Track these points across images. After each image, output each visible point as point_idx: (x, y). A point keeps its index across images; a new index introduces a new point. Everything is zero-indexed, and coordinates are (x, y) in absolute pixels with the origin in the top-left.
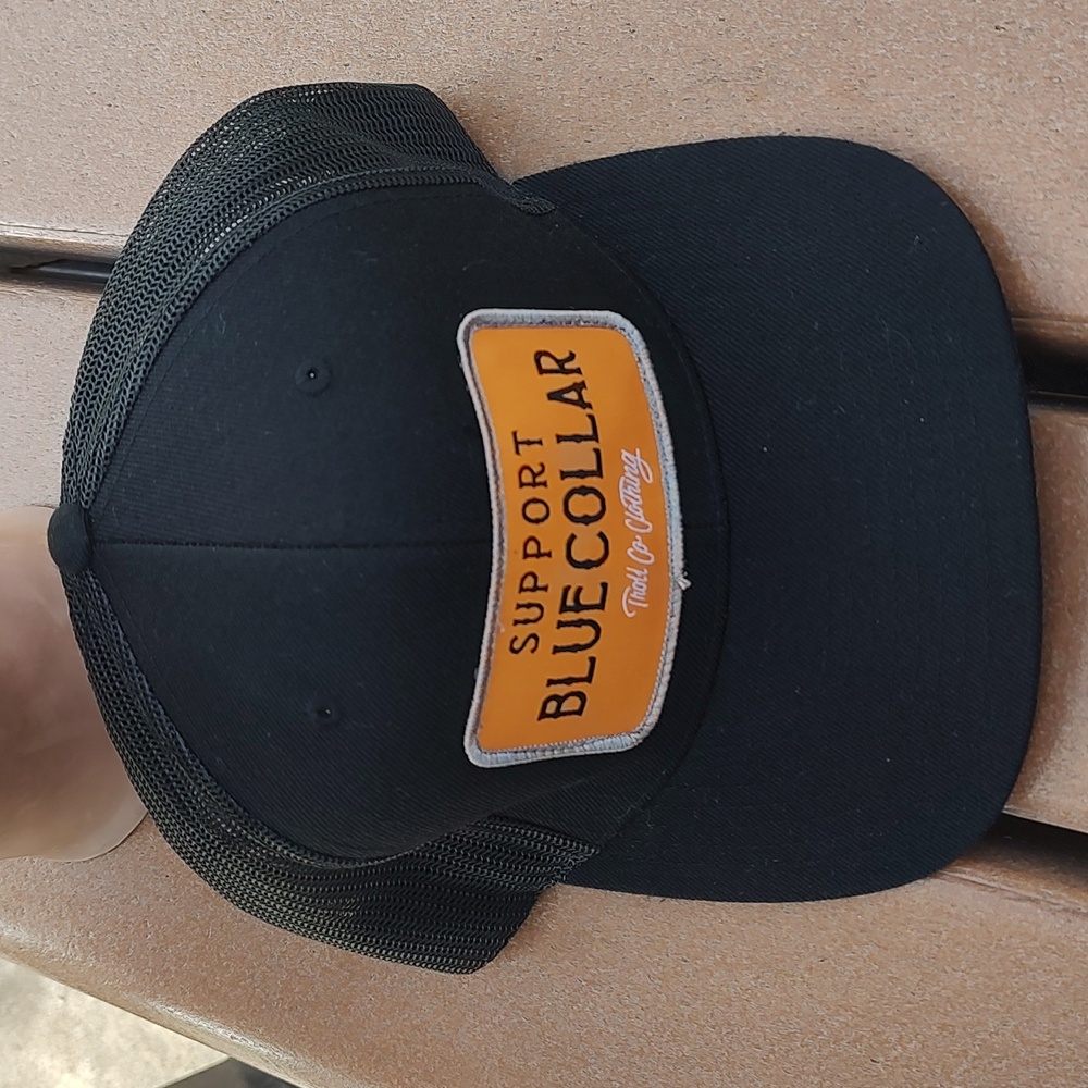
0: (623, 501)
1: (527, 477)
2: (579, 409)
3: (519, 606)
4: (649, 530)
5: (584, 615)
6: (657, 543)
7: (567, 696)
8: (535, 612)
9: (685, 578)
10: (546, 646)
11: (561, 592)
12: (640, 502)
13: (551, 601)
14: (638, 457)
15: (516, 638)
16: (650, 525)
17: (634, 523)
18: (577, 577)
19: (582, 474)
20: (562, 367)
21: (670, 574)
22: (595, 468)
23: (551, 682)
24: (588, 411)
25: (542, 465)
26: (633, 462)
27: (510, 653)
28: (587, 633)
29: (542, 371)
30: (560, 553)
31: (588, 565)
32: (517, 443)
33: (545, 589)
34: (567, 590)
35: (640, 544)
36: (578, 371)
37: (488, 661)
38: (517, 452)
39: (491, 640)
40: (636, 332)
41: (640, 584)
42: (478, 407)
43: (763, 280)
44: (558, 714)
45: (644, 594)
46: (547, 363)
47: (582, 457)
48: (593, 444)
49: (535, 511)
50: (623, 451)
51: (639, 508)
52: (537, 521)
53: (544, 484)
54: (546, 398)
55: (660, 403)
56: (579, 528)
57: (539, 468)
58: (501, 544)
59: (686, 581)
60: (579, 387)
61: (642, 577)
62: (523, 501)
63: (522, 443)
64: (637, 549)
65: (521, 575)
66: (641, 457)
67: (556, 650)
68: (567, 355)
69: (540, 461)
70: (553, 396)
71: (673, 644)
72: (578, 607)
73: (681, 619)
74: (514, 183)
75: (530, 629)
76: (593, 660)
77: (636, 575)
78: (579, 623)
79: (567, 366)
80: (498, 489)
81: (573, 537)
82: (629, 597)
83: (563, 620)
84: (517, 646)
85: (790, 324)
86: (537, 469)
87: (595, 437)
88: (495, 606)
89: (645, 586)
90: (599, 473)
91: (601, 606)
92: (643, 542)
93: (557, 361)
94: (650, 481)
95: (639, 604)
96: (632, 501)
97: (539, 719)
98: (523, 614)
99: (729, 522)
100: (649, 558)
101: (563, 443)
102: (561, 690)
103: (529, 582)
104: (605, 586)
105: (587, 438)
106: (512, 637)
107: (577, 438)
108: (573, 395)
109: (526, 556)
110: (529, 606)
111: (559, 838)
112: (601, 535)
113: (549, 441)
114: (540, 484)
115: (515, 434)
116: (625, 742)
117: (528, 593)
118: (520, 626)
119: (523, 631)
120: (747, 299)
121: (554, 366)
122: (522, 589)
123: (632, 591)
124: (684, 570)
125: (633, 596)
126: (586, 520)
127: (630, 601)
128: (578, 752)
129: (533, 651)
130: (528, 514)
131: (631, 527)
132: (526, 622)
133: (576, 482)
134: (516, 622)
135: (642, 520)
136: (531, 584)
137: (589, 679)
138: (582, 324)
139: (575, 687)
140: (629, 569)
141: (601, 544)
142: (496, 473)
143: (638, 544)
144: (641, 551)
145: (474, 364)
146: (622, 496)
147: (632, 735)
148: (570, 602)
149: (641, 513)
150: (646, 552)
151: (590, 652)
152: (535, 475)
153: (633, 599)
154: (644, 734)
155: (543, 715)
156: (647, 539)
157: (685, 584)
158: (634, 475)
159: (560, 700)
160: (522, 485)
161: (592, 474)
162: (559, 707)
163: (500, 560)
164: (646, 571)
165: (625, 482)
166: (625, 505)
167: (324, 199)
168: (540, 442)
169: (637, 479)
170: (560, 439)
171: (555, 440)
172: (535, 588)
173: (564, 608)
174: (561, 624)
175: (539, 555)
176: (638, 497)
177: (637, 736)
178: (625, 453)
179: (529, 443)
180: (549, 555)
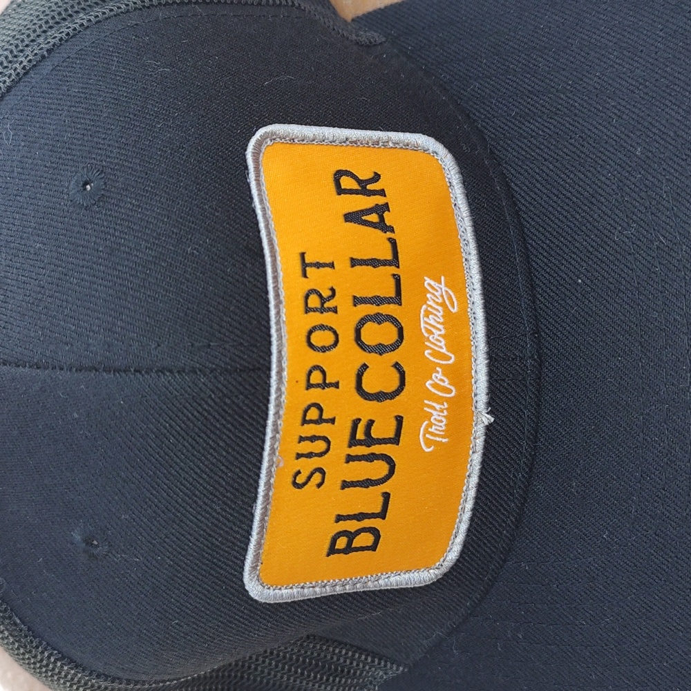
0: (423, 331)
1: (314, 301)
2: (378, 232)
3: (302, 439)
4: (451, 362)
5: (377, 449)
6: (459, 375)
7: (358, 532)
8: (320, 446)
9: (488, 413)
10: (333, 481)
11: (349, 425)
12: (443, 332)
13: (339, 434)
14: (443, 286)
15: (299, 472)
16: (453, 356)
17: (436, 354)
18: (367, 410)
19: (377, 300)
20: (364, 188)
21: (473, 409)
22: (393, 294)
23: (339, 518)
24: (389, 234)
25: (333, 290)
26: (437, 290)
27: (291, 487)
28: (380, 469)
29: (340, 191)
30: (348, 384)
31: (380, 397)
32: (305, 265)
33: (332, 421)
34: (356, 423)
35: (440, 376)
36: (382, 193)
37: (266, 496)
38: (305, 275)
39: (269, 475)
40: (449, 156)
41: (439, 418)
42: (262, 225)
43: (585, 104)
44: (349, 549)
45: (444, 428)
46: (346, 183)
47: (379, 282)
48: (393, 270)
49: (320, 338)
50: (426, 278)
51: (440, 338)
52: (324, 349)
53: (335, 310)
54: (342, 219)
55: (470, 230)
56: (371, 359)
57: (330, 293)
58: (279, 373)
59: (489, 416)
60: (382, 209)
61: (442, 411)
62: (309, 327)
63: (311, 265)
64: (436, 380)
65: (305, 406)
66: (446, 286)
67: (345, 485)
68: (371, 175)
69: (330, 285)
70: (350, 217)
71: (474, 480)
72: (369, 441)
73: (484, 454)
74: (353, 20)
75: (315, 462)
76: (387, 496)
77: (435, 409)
78: (371, 458)
79: (369, 187)
80: (278, 313)
81: (365, 367)
82: (426, 431)
83: (353, 454)
84: (300, 480)
85: (611, 149)
86: (326, 294)
87: (395, 261)
88: (273, 438)
89: (444, 419)
90: (397, 299)
91: (396, 440)
92: (444, 375)
93: (359, 181)
94: (455, 310)
95: (438, 439)
96: (434, 331)
97: (328, 555)
98: (306, 447)
99: (540, 357)
100: (451, 391)
101: (358, 268)
102: (352, 526)
103: (313, 414)
104: (399, 420)
105: (385, 263)
106: (295, 470)
107: (374, 263)
108: (374, 218)
109: (309, 386)
110: (313, 439)
111: (367, 656)
112: (397, 366)
113: (342, 265)
114: (329, 309)
115: (303, 255)
116: (423, 576)
117: (312, 425)
118: (303, 459)
119: (307, 466)
120: (567, 125)
121: (355, 186)
122: (305, 421)
123: (430, 425)
124: (489, 404)
125: (432, 430)
126: (381, 349)
127: (427, 436)
128: (371, 586)
129: (319, 485)
130: (313, 341)
131: (431, 358)
132: (310, 455)
133: (372, 309)
134: (299, 456)
135: (444, 350)
136: (315, 415)
137: (382, 515)
138: (391, 145)
139: (367, 523)
140: (426, 402)
141: (397, 376)
142: (277, 296)
143: (438, 376)
144: (442, 384)
145: (263, 179)
146: (422, 325)
147: (431, 571)
148: (360, 435)
149: (442, 344)
150: (446, 384)
151: (384, 488)
152: (323, 300)
153: (432, 434)
154: (444, 570)
155: (332, 550)
156: (448, 371)
157: (487, 419)
158: (437, 303)
159: (351, 536)
160: (308, 310)
161: (388, 301)
162: (350, 542)
163: (279, 389)
164: (446, 405)
165: (426, 311)
166: (426, 335)
167: (128, 11)
168: (332, 265)
169: (440, 308)
170: (354, 262)
171: (348, 263)
172: (320, 421)
173: (353, 441)
174: (350, 459)
175: (324, 385)
176: (439, 326)
177: (437, 572)
178: (428, 280)
179: (318, 265)
180: (336, 385)
